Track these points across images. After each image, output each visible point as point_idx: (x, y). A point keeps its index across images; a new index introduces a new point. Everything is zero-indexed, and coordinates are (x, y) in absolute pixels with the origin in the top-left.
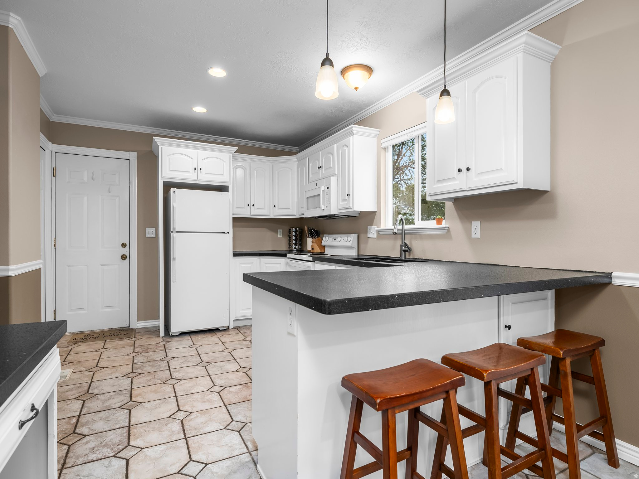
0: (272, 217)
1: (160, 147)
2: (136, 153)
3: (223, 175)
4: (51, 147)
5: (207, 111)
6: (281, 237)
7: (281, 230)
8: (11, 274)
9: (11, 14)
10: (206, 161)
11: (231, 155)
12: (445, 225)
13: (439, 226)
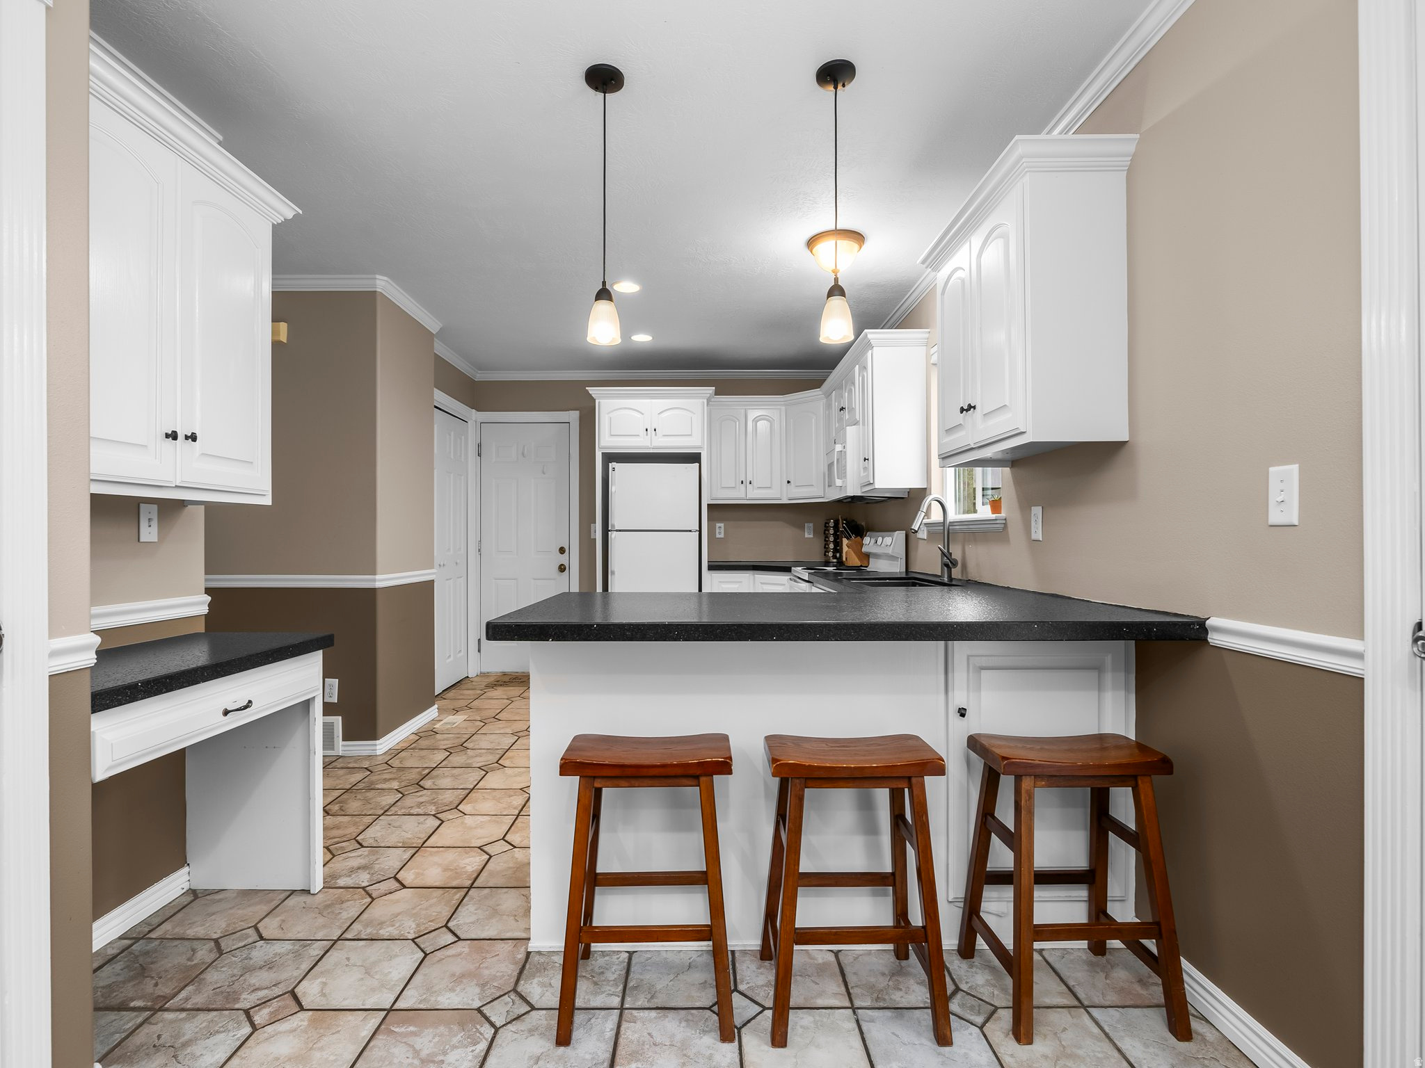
0: (785, 501)
1: (597, 402)
2: (578, 412)
3: (691, 435)
4: (475, 416)
5: (653, 337)
6: (811, 536)
7: (811, 525)
8: (378, 585)
9: (378, 276)
10: (664, 415)
11: (705, 401)
12: (1003, 515)
13: (994, 516)
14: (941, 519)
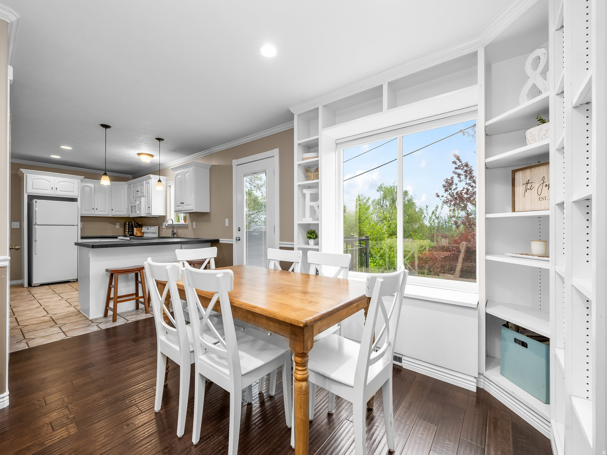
0: (110, 216)
1: (25, 175)
3: (72, 191)
5: (61, 157)
6: (119, 227)
7: (119, 223)
11: (79, 181)
12: (187, 223)
13: (185, 223)
14: (172, 224)
